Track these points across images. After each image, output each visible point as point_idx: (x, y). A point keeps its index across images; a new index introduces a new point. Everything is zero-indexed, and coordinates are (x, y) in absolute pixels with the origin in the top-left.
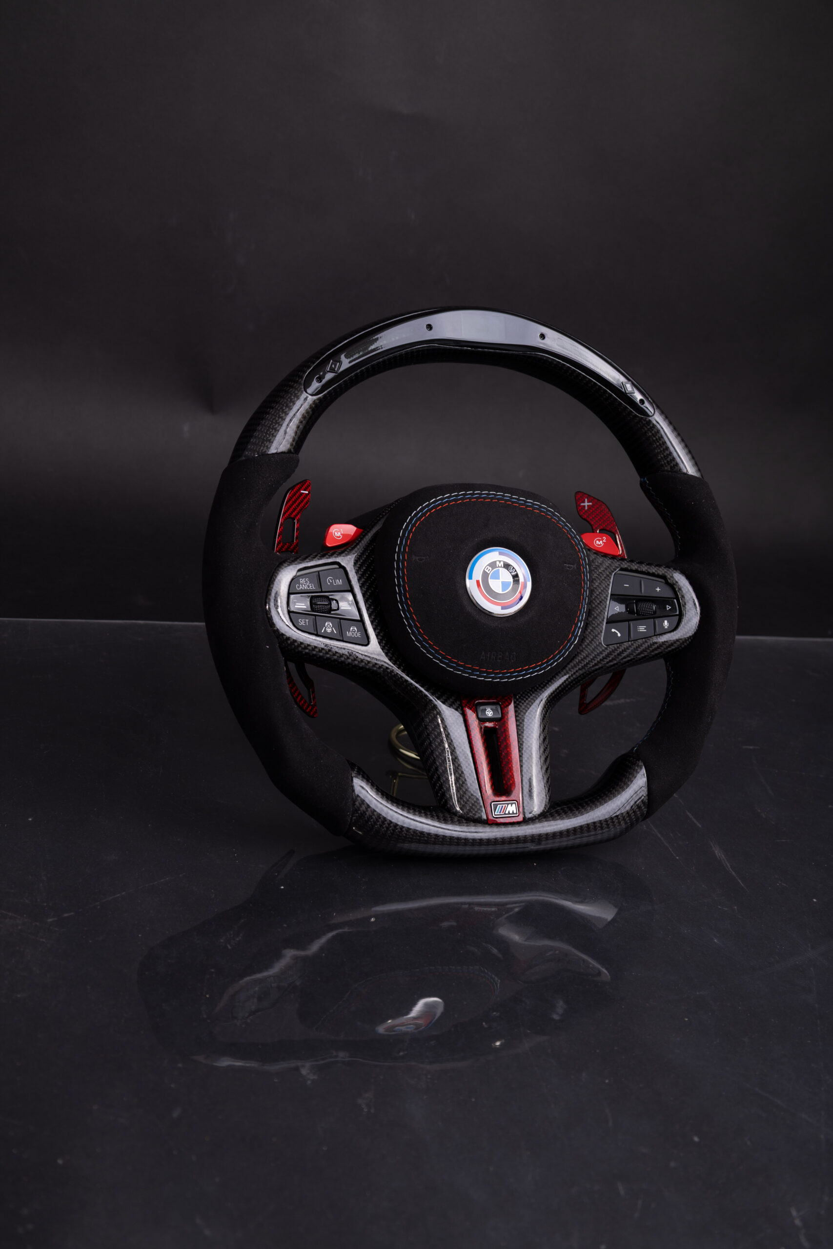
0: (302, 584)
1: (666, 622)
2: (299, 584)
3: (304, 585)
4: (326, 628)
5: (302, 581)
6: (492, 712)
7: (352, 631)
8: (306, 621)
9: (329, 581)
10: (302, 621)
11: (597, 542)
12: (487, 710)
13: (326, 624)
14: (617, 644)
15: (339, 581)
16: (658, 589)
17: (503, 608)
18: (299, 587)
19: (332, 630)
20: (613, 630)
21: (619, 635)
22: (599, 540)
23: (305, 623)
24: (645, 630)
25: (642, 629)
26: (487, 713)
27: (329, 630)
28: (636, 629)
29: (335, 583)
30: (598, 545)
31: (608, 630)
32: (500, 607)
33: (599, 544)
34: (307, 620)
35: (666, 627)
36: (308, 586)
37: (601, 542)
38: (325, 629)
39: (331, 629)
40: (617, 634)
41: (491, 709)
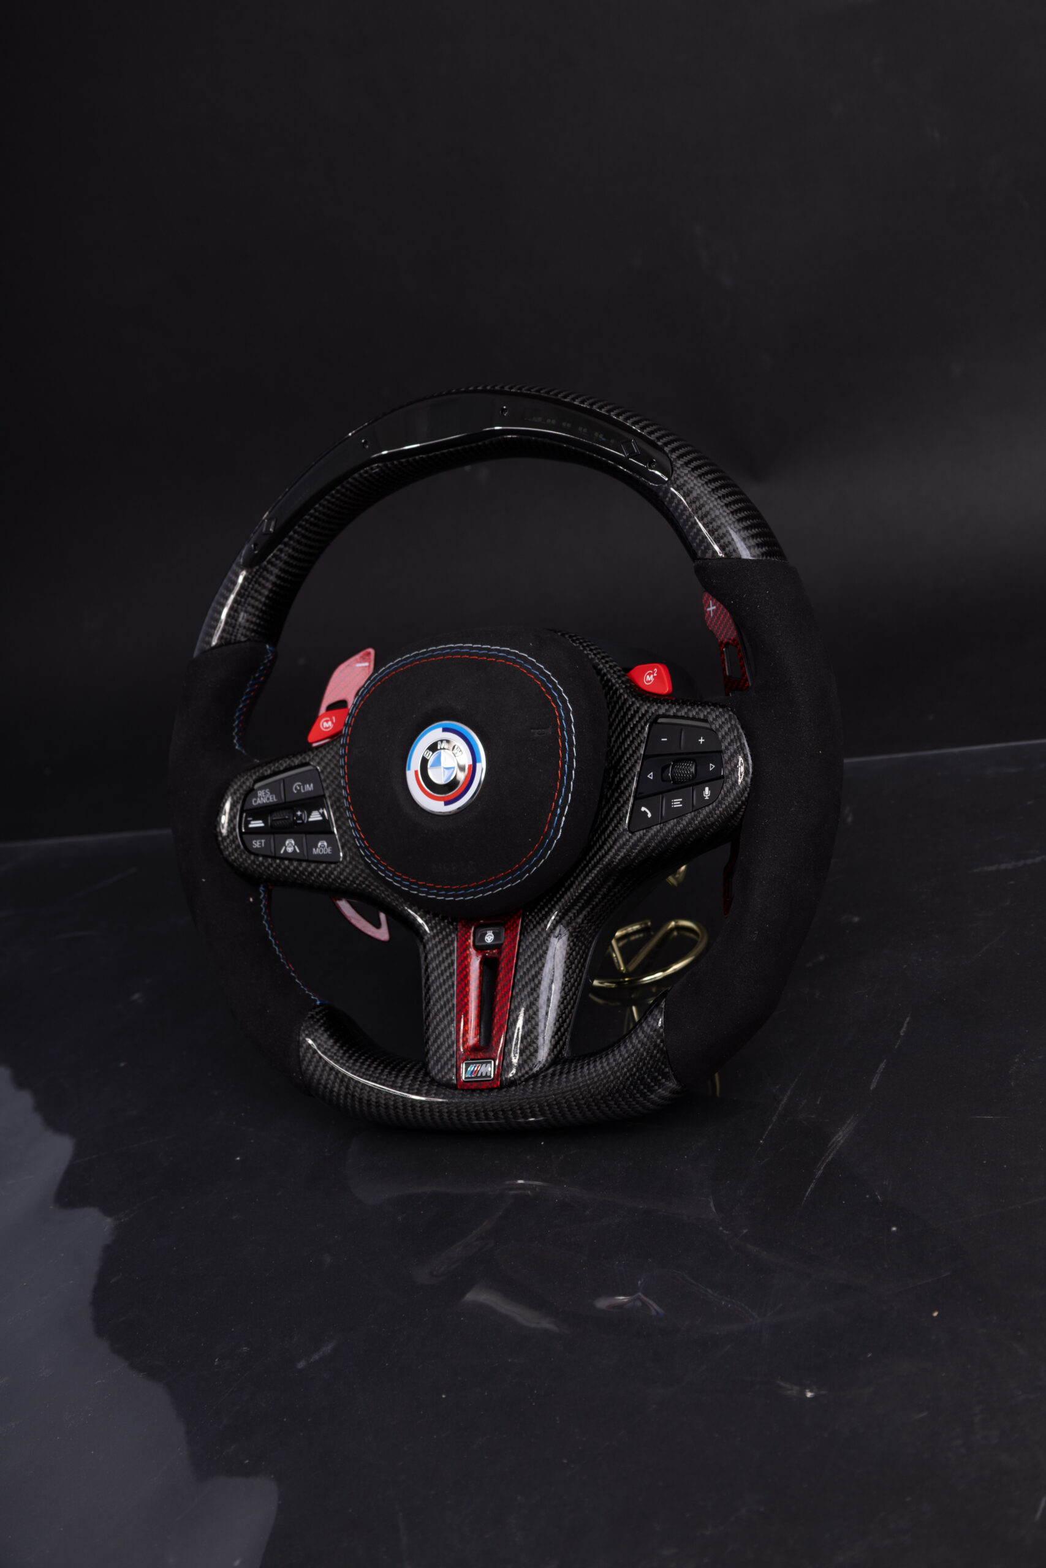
0: (260, 798)
1: (707, 789)
2: (256, 796)
3: (263, 797)
4: (286, 847)
5: (260, 793)
6: (493, 937)
7: (321, 847)
8: (261, 842)
9: (296, 788)
10: (256, 843)
11: (648, 676)
12: (488, 935)
13: (287, 842)
14: (643, 829)
15: (310, 786)
16: (702, 740)
17: (447, 803)
18: (255, 802)
19: (295, 849)
20: (643, 809)
21: (649, 815)
22: (650, 674)
23: (261, 845)
24: (681, 805)
25: (677, 803)
26: (486, 938)
27: (290, 850)
28: (669, 803)
29: (304, 789)
30: (648, 682)
31: (635, 809)
32: (442, 803)
33: (649, 680)
34: (263, 841)
35: (707, 798)
36: (268, 799)
37: (652, 676)
38: (285, 850)
39: (292, 848)
40: (647, 814)
41: (493, 933)
